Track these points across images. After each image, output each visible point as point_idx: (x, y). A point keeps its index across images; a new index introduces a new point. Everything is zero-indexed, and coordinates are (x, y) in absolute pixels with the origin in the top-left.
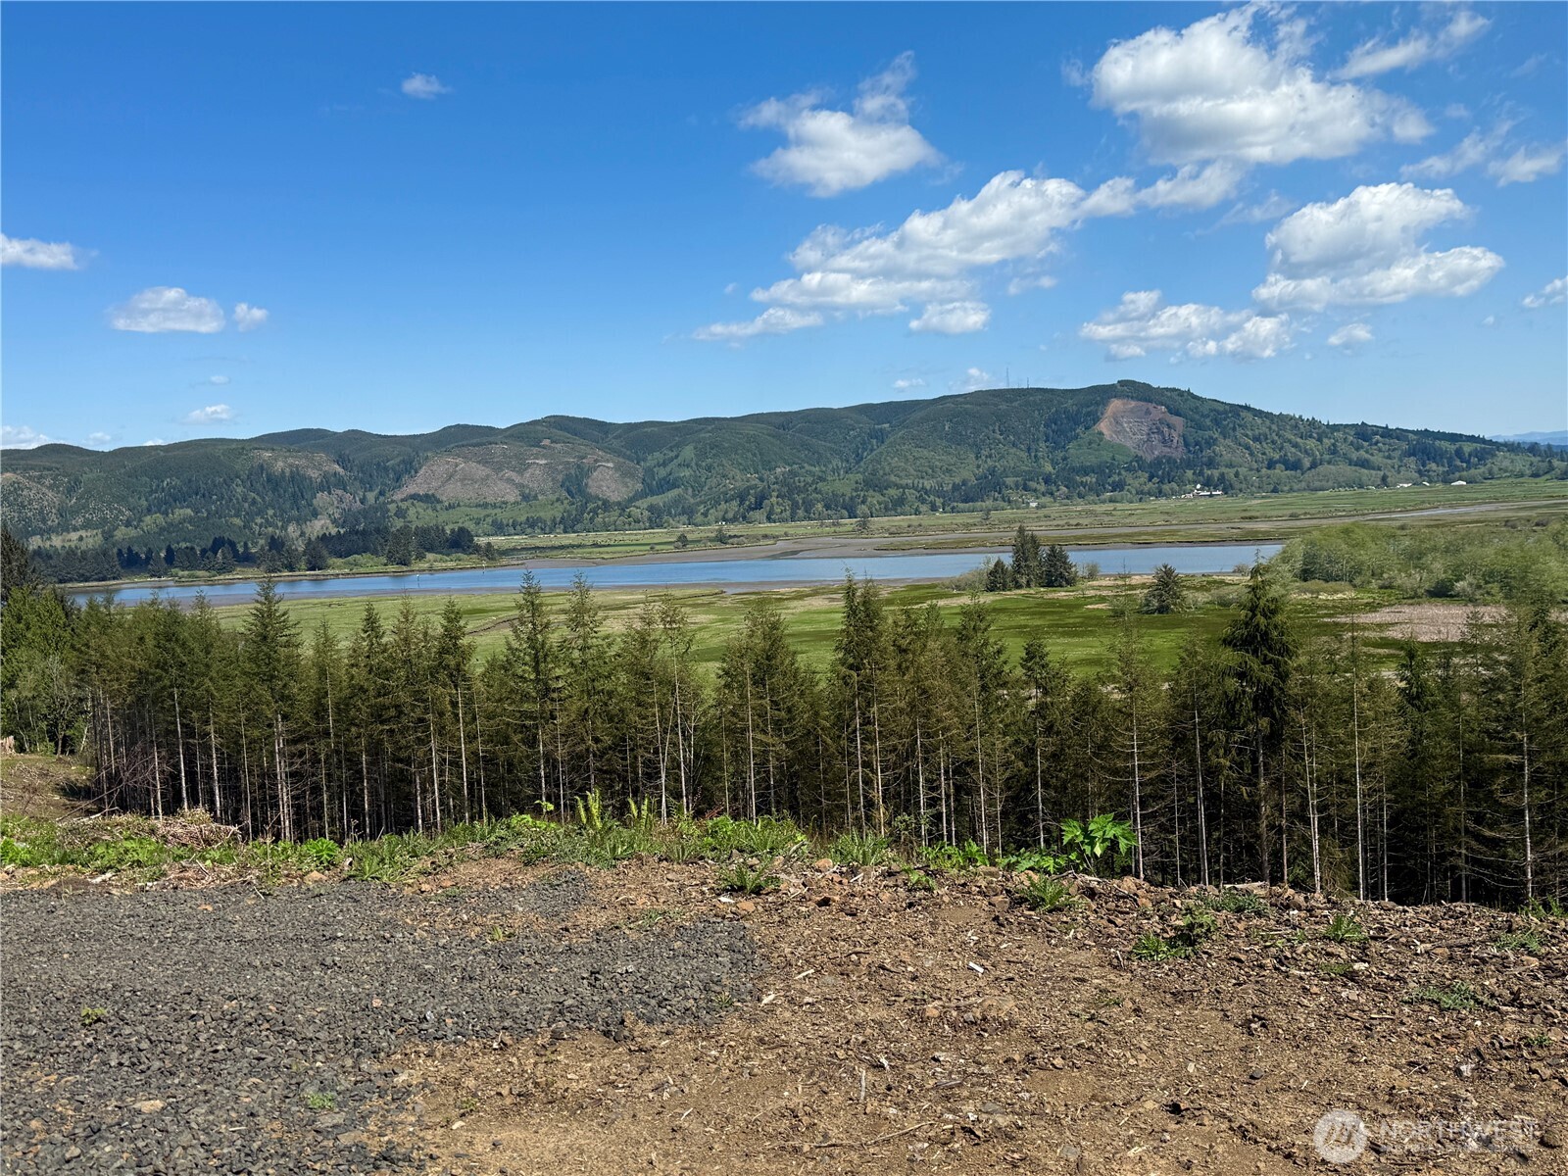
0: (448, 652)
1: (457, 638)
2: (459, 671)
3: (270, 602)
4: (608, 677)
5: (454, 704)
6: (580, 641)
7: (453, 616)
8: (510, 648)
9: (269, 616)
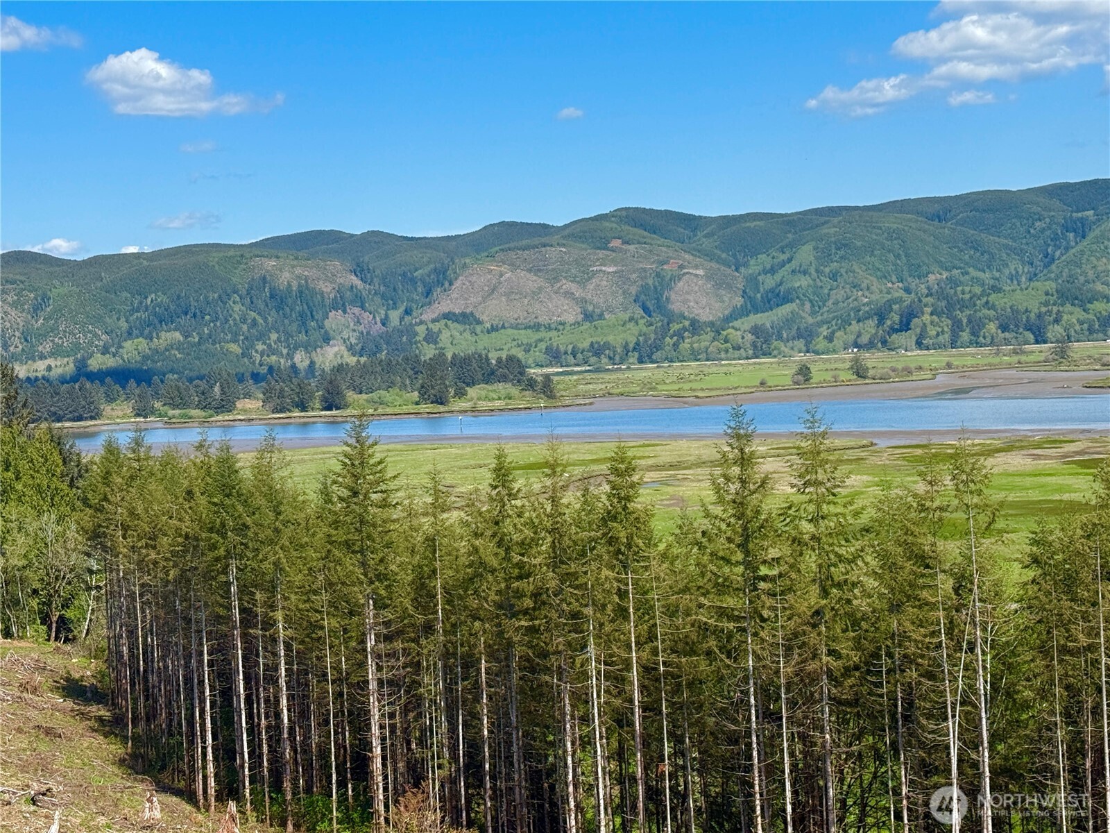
0: (614, 519)
1: (628, 499)
2: (629, 546)
3: (362, 445)
4: (852, 561)
5: (622, 594)
6: (811, 508)
7: (622, 469)
8: (707, 515)
9: (362, 463)
